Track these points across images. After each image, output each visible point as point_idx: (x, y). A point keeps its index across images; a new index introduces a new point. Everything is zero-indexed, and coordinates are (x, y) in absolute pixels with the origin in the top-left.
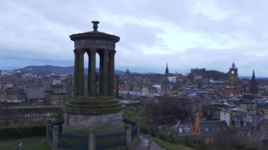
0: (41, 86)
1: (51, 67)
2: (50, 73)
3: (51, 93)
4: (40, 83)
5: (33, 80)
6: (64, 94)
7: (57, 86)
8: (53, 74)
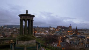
0: (10, 31)
1: (13, 25)
2: (13, 27)
3: (13, 33)
4: (9, 30)
5: (7, 30)
6: (17, 34)
7: (15, 31)
8: (14, 28)
